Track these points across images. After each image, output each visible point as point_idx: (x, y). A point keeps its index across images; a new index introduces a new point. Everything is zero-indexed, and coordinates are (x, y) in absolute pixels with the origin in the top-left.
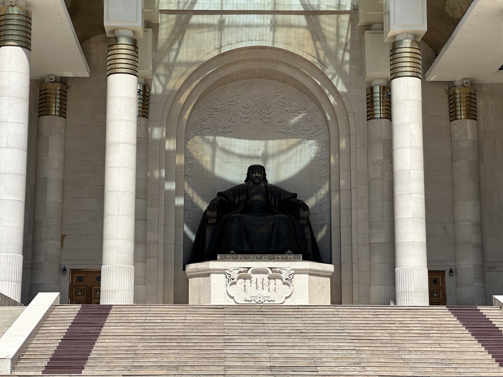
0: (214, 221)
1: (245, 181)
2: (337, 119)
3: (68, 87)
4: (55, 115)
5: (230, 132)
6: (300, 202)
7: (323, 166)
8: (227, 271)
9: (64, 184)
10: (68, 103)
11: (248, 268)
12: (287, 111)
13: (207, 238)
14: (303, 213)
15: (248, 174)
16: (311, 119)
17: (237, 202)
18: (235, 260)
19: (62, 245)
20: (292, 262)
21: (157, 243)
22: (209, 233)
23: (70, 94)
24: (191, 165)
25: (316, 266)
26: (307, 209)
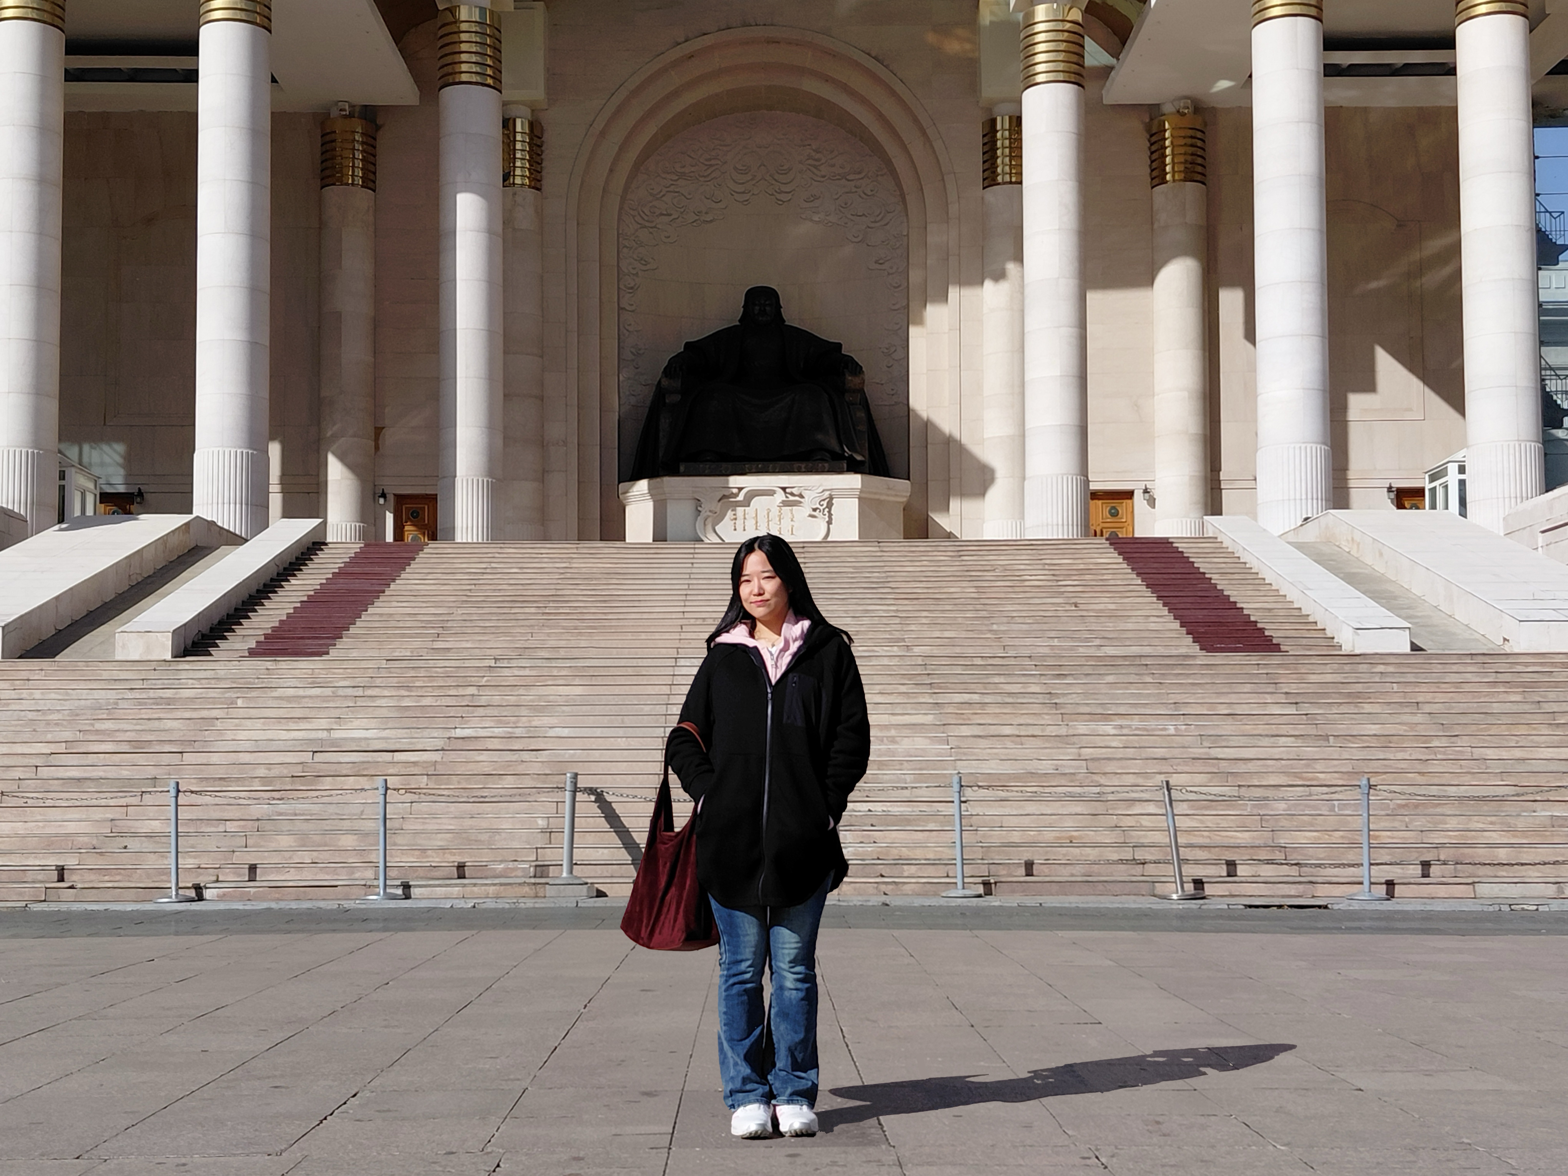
0: (676, 398)
1: (740, 321)
2: (922, 189)
3: (378, 128)
4: (353, 184)
5: (711, 221)
6: (846, 357)
7: (895, 287)
9: (376, 325)
12: (824, 177)
13: (661, 434)
14: (851, 380)
15: (746, 307)
16: (872, 191)
17: (724, 362)
19: (377, 448)
20: (826, 476)
21: (565, 443)
22: (665, 423)
23: (384, 139)
24: (632, 288)
25: (880, 484)
26: (860, 373)
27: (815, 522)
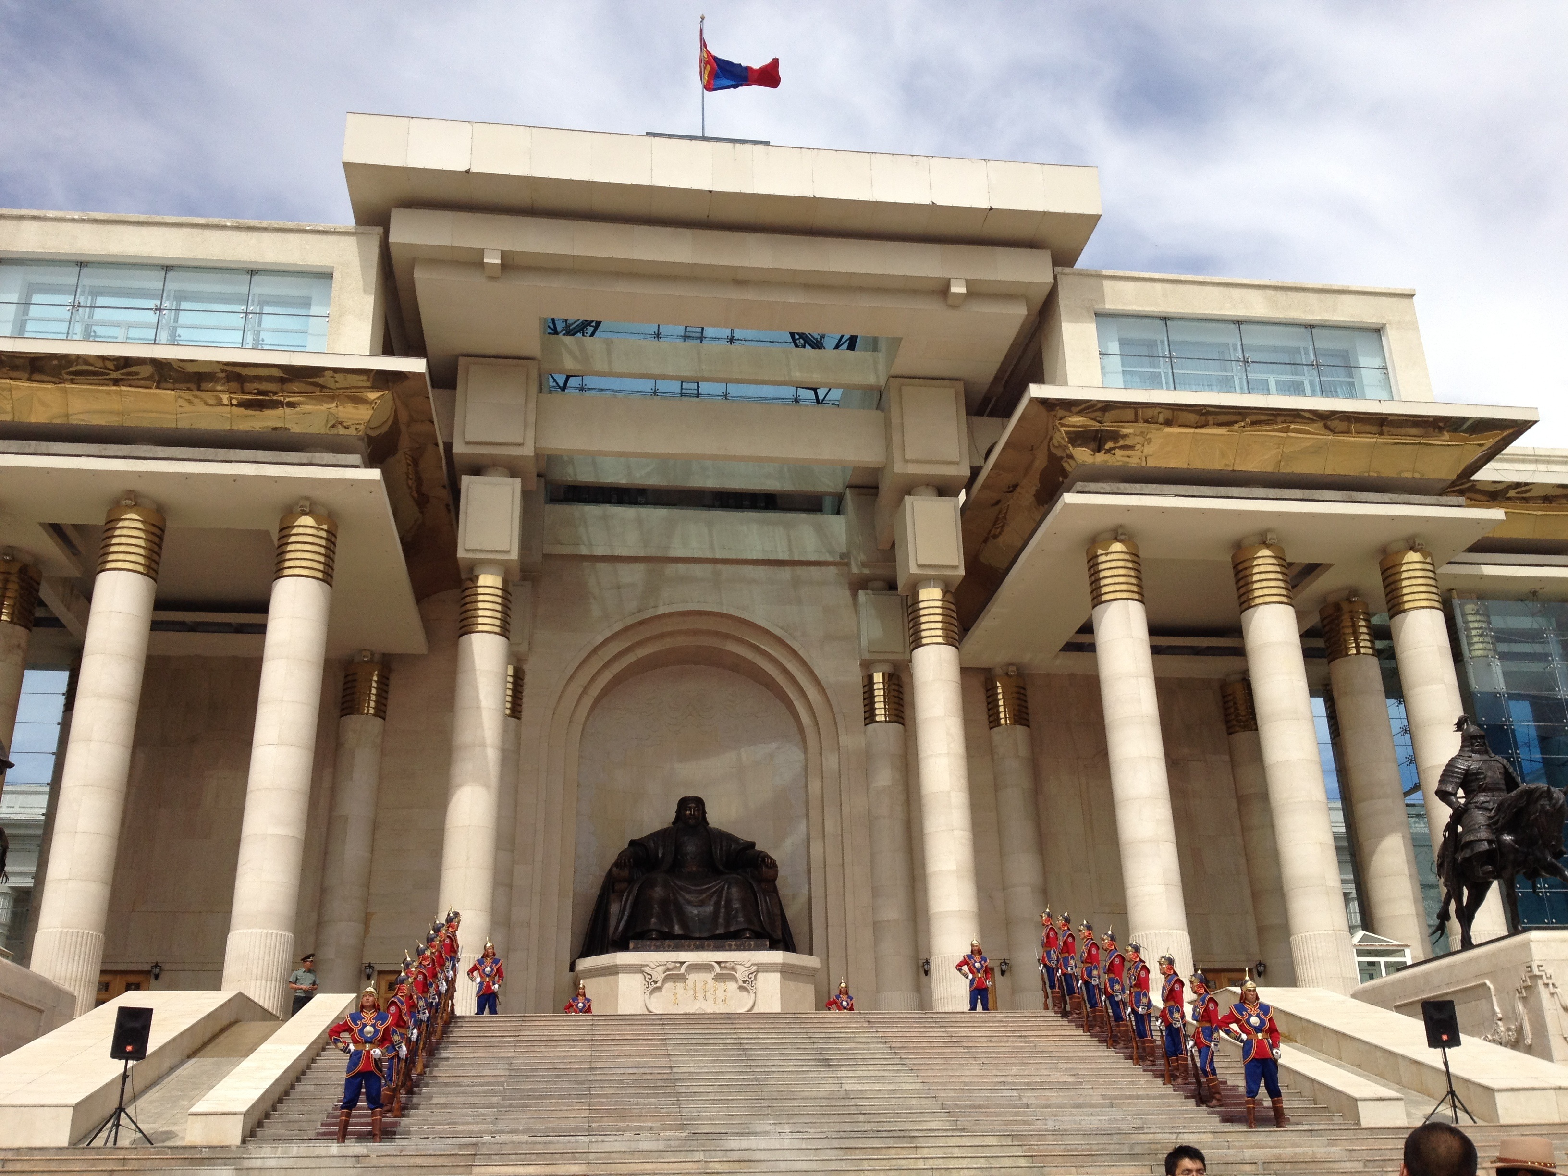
0: (624, 885)
1: (674, 823)
3: (391, 671)
4: (367, 714)
6: (762, 854)
7: (797, 798)
8: (646, 969)
10: (391, 696)
11: (680, 962)
13: (611, 916)
14: (768, 873)
15: (679, 812)
17: (660, 855)
18: (657, 949)
19: (366, 931)
20: (753, 952)
21: (529, 924)
22: (615, 908)
25: (792, 958)
26: (773, 866)
27: (745, 994)
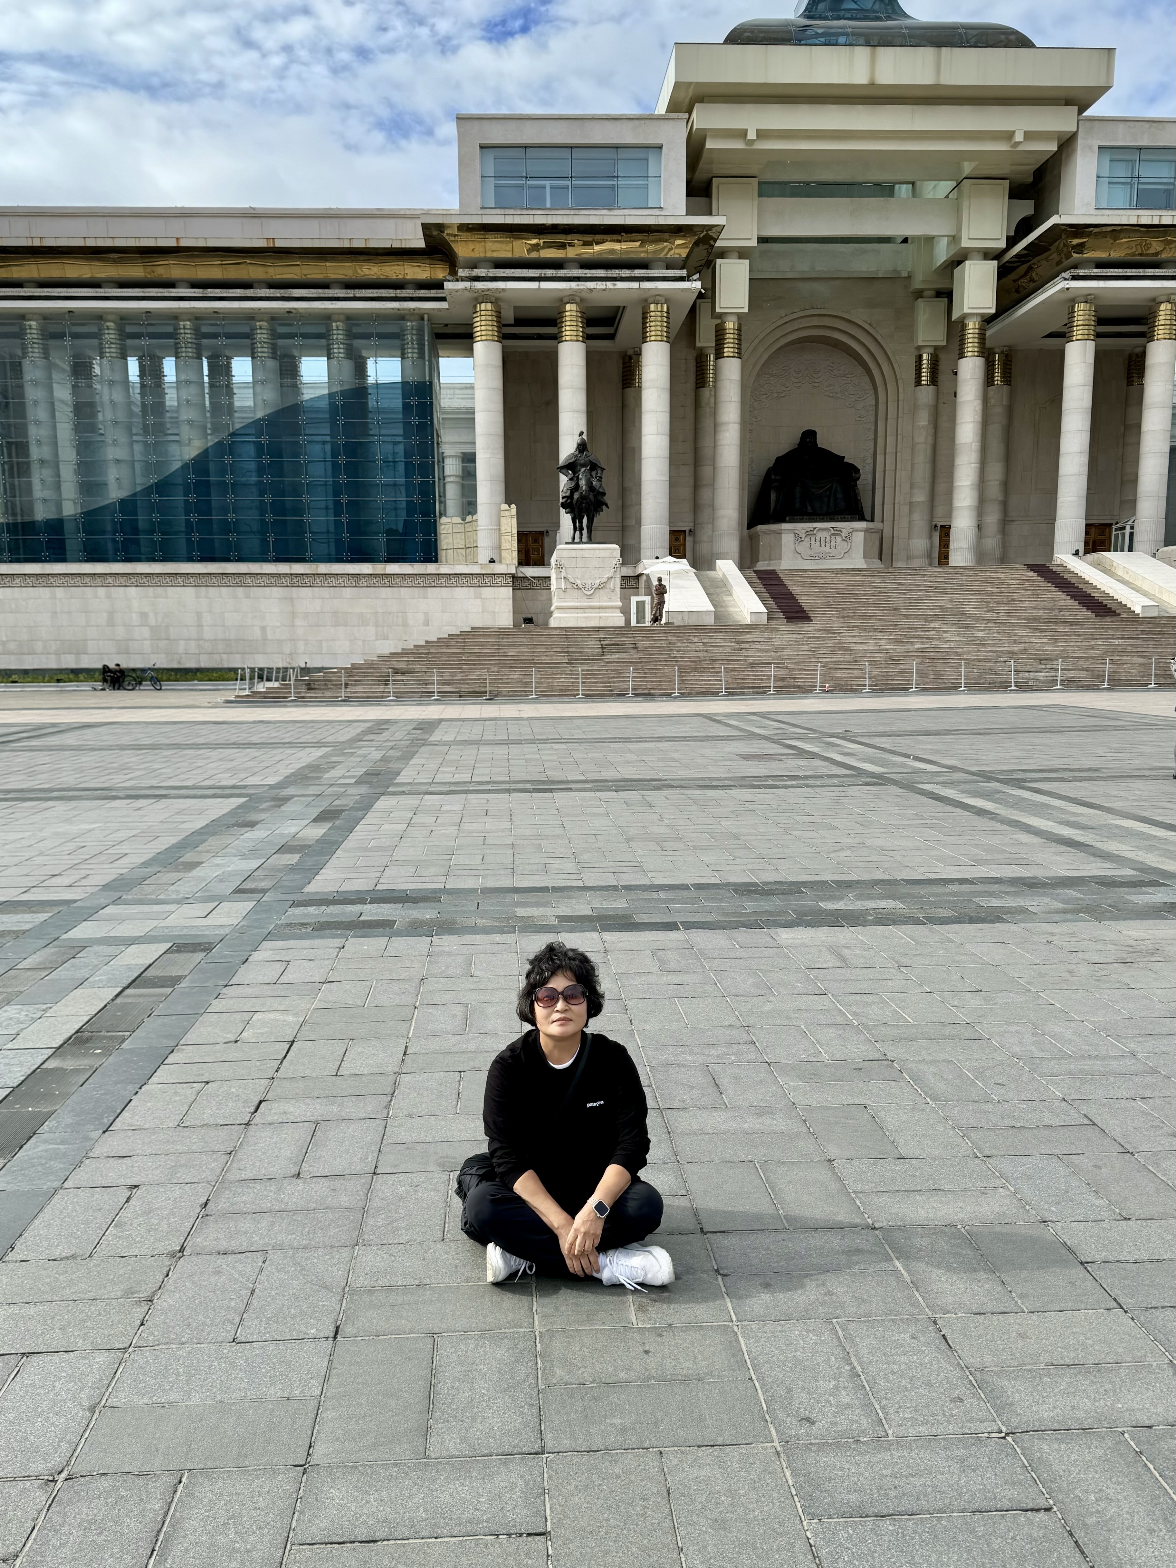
0: (776, 484)
1: (799, 446)
2: (886, 385)
5: (783, 397)
6: (849, 464)
7: (868, 430)
8: (795, 532)
11: (813, 528)
12: (835, 376)
13: (772, 501)
14: (855, 477)
15: (802, 439)
16: (858, 383)
17: (793, 465)
25: (871, 525)
26: (857, 471)
27: (845, 543)
